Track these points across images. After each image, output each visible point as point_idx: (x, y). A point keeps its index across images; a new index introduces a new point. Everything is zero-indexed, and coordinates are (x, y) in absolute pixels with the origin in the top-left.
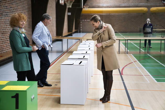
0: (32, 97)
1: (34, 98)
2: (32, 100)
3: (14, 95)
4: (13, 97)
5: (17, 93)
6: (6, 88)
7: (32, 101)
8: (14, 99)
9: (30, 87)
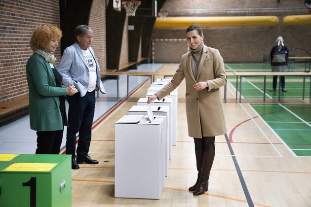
0: (62, 185)
1: (65, 186)
2: (61, 190)
3: (28, 180)
4: (25, 184)
5: (34, 176)
7: (60, 191)
8: (28, 188)
9: (57, 166)
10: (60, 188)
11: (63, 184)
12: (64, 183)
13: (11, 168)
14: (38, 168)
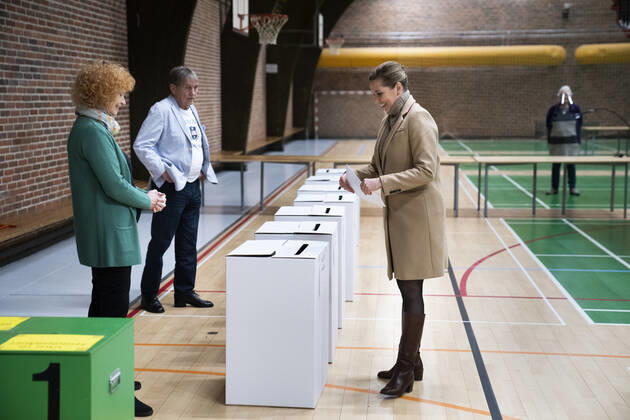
0: (113, 378)
1: (119, 381)
2: (110, 388)
3: (43, 368)
4: (37, 377)
5: (55, 360)
6: (13, 343)
7: (110, 391)
8: (44, 385)
9: (103, 340)
10: (110, 385)
11: (117, 376)
12: (119, 373)
13: (10, 345)
14: (65, 344)
